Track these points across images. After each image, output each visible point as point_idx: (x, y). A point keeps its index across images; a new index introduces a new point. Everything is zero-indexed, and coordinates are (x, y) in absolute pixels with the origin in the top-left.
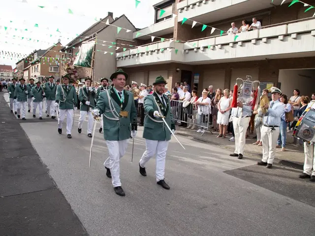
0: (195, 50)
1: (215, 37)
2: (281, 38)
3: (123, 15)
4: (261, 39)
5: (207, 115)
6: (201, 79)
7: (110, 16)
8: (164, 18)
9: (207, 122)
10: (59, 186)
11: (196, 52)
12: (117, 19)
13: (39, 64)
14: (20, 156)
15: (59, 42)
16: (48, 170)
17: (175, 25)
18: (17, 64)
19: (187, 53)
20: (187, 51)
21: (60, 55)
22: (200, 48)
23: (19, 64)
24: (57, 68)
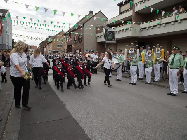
0: (147, 28)
1: (161, 19)
3: (100, 11)
8: (125, 11)
11: (148, 30)
12: (96, 14)
13: (52, 44)
14: (46, 96)
15: (62, 31)
17: (133, 14)
18: (40, 44)
19: (142, 31)
21: (63, 37)
22: (150, 27)
23: (41, 44)
24: (61, 46)
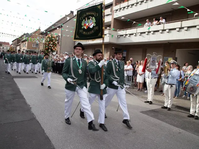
0: (124, 36)
1: (137, 28)
2: (178, 29)
4: (165, 30)
5: (131, 76)
6: (127, 54)
7: (71, 14)
9: (130, 80)
10: (37, 118)
11: (125, 37)
12: (76, 15)
13: (27, 42)
14: (13, 99)
15: (39, 29)
16: (31, 108)
17: (112, 20)
19: (119, 38)
20: (119, 36)
21: (40, 37)
22: (127, 35)
23: (14, 42)
24: (37, 45)
